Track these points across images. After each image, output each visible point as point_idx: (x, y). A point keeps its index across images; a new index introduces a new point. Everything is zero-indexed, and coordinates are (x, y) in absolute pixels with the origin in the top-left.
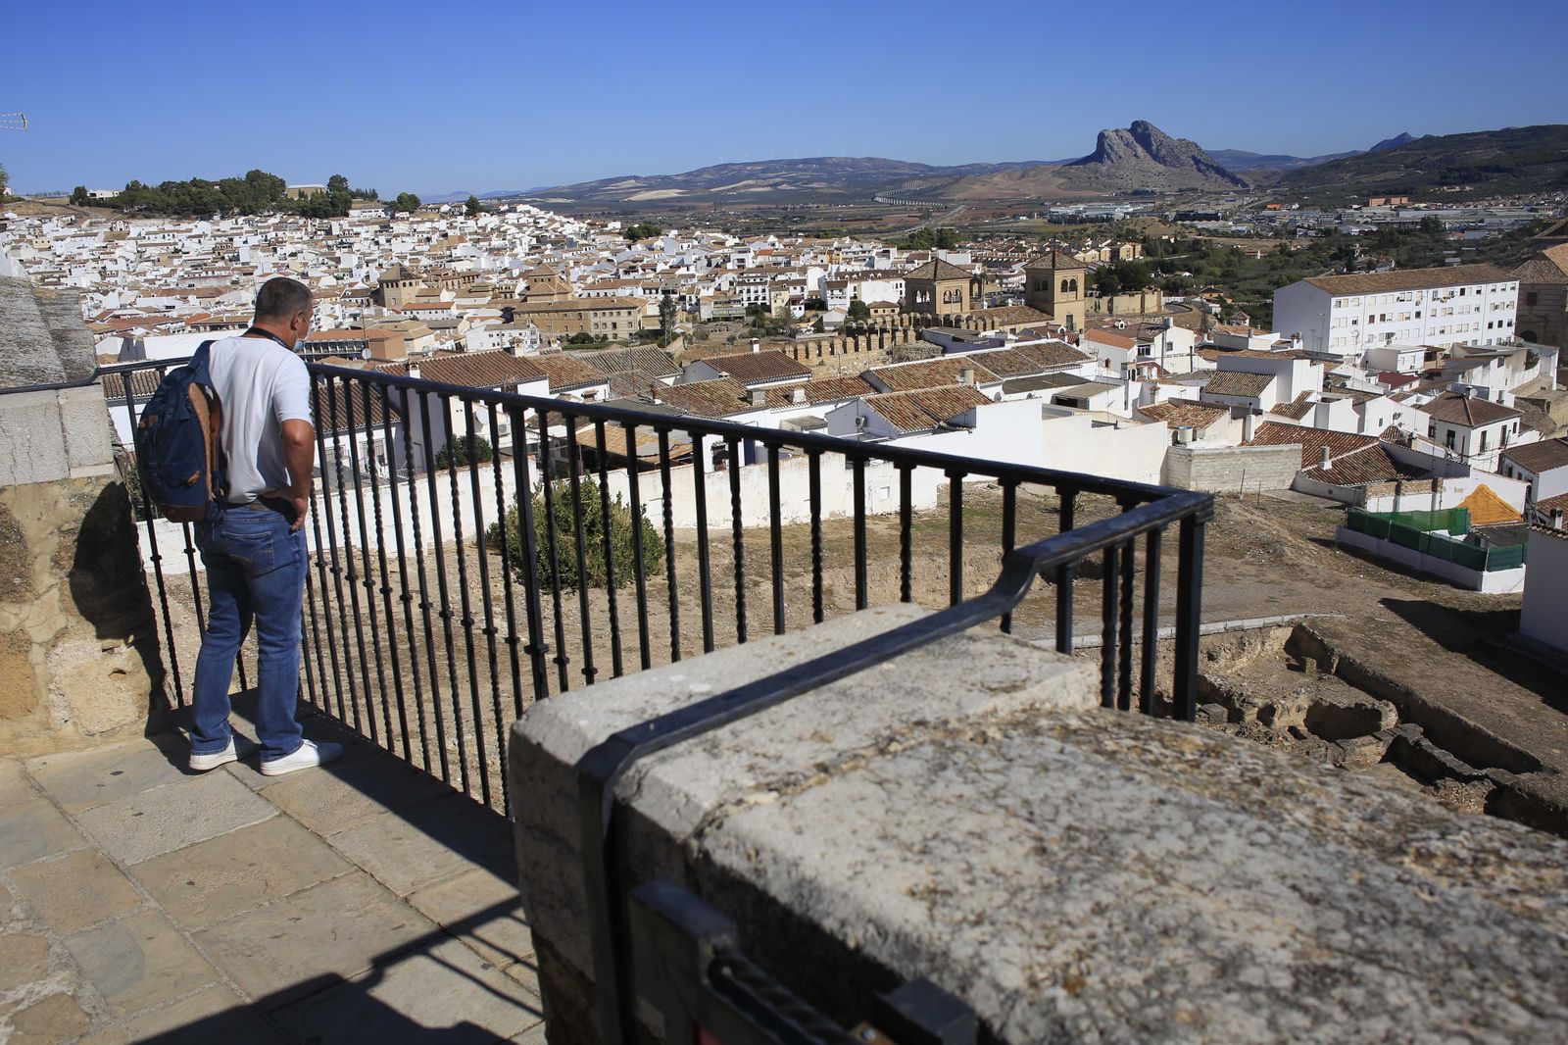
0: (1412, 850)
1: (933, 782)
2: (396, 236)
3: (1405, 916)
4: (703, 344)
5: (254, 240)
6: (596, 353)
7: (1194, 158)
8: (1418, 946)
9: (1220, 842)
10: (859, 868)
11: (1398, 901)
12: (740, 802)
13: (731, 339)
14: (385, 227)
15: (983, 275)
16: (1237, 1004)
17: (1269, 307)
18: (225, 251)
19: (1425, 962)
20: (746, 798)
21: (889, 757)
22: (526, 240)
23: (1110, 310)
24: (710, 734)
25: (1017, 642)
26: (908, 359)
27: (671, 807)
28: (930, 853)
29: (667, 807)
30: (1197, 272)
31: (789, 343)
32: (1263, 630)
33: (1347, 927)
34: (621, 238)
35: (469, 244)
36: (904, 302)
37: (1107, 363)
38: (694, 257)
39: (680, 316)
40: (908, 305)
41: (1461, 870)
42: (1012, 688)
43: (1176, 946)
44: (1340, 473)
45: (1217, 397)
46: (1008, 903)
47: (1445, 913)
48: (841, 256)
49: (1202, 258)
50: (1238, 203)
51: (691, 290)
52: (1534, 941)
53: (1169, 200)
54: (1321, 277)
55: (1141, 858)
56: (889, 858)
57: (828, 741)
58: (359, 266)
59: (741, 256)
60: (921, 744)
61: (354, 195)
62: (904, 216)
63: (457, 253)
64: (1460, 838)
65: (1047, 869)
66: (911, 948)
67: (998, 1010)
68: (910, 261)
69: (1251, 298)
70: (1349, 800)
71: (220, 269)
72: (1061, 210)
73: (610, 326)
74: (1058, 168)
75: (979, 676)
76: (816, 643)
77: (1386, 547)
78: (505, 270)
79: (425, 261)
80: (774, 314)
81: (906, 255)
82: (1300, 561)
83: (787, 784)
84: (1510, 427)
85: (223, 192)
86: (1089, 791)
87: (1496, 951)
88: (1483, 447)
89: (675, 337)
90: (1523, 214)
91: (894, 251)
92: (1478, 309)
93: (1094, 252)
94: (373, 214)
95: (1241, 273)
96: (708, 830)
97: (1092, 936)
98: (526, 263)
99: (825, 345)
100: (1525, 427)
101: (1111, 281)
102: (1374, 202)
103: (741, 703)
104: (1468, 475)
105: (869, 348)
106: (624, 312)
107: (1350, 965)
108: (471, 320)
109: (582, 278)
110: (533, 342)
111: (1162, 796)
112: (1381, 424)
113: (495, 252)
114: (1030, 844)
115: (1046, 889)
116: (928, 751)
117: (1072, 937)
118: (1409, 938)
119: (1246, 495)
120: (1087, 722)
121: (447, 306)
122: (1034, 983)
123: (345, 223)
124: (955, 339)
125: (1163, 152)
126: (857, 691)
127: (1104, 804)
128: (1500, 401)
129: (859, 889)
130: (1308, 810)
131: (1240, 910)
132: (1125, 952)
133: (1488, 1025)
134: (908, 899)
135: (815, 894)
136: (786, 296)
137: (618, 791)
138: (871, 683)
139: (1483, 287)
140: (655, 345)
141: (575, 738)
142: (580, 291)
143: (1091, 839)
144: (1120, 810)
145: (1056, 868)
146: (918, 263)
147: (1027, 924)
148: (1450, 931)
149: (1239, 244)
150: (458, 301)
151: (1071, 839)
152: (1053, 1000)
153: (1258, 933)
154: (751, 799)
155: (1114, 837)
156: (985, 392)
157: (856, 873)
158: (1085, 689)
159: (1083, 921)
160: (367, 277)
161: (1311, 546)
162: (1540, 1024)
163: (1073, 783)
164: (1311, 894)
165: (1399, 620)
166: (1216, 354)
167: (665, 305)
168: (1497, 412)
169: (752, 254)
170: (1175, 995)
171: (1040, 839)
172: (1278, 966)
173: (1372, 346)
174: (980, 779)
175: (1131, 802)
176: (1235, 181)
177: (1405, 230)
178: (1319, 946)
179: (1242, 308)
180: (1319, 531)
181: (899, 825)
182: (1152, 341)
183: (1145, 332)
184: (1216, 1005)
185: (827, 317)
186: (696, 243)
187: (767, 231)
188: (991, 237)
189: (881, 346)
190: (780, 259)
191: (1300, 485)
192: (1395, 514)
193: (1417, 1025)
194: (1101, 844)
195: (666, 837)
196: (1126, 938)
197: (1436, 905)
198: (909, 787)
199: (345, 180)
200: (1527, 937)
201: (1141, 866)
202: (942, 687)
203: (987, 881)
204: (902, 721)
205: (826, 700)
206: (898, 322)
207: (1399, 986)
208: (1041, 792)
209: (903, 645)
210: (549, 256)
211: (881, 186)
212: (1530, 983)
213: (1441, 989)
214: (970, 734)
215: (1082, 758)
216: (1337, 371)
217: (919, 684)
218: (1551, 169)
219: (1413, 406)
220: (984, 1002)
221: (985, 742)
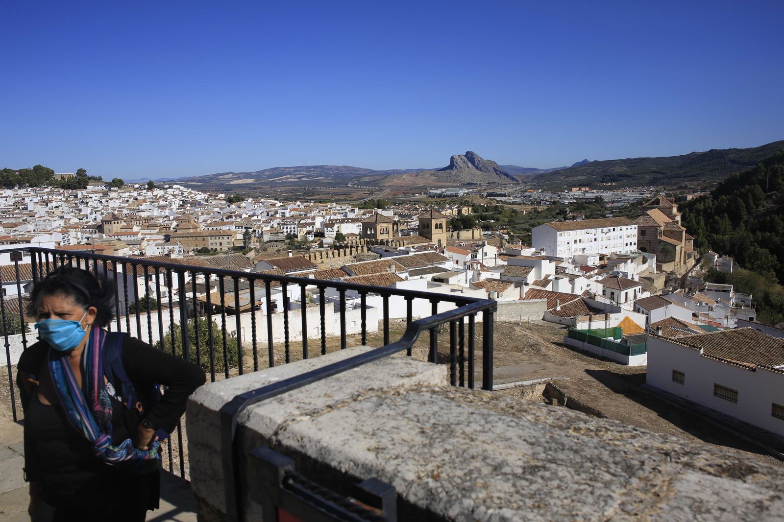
0: (572, 427)
1: (377, 410)
2: (111, 199)
3: (567, 447)
4: (265, 253)
5: (36, 200)
6: (212, 257)
7: (494, 168)
8: (571, 456)
9: (495, 426)
10: (346, 441)
11: (565, 442)
12: (294, 420)
13: (278, 251)
14: (105, 195)
15: (399, 221)
16: (500, 480)
17: (530, 236)
18: (20, 205)
19: (574, 462)
20: (296, 419)
21: (358, 402)
22: (177, 202)
23: (458, 237)
24: (279, 396)
25: (412, 359)
26: (364, 260)
27: (263, 424)
28: (376, 435)
29: (261, 424)
30: (497, 220)
31: (307, 253)
32: (532, 386)
33: (545, 452)
34: (225, 202)
35: (148, 203)
36: (361, 233)
37: (457, 262)
38: (260, 212)
39: (253, 239)
40: (364, 235)
41: (591, 433)
42: (411, 375)
43: (477, 462)
44: (565, 312)
45: (508, 278)
46: (409, 451)
47: (582, 445)
48: (332, 212)
49: (499, 214)
50: (515, 189)
51: (259, 227)
52: (615, 452)
53: (483, 188)
54: (553, 222)
55: (464, 433)
56: (359, 437)
57: (332, 397)
58: (91, 214)
59: (283, 211)
60: (372, 397)
61: (90, 179)
62: (361, 193)
63: (142, 208)
64: (592, 423)
65: (425, 439)
66: (368, 469)
67: (405, 489)
68: (364, 214)
69: (522, 232)
70: (550, 413)
71: (17, 214)
72: (434, 191)
73: (218, 244)
74: (432, 172)
75: (396, 372)
76: (325, 361)
77: (586, 346)
78: (166, 216)
79: (125, 212)
80: (299, 239)
81: (362, 211)
82: (548, 353)
83: (314, 413)
84: (637, 290)
85: (20, 175)
86: (443, 411)
87: (600, 456)
88: (626, 299)
89: (251, 249)
90: (638, 195)
91: (356, 210)
92: (621, 237)
93: (450, 211)
94: (100, 188)
95: (517, 221)
96: (280, 432)
97: (443, 460)
98: (177, 213)
99: (324, 253)
100: (644, 290)
101: (458, 224)
102: (574, 189)
103: (293, 383)
104: (620, 312)
105: (345, 255)
106: (226, 238)
107: (545, 465)
108: (148, 240)
109: (205, 221)
110: (180, 252)
111: (473, 411)
112: (581, 289)
113: (162, 207)
114: (418, 430)
115: (424, 445)
116: (375, 399)
117: (435, 461)
118: (568, 454)
119: (522, 323)
120: (442, 389)
121: (136, 234)
122: (419, 478)
123: (85, 192)
124: (386, 251)
125: (480, 166)
126: (344, 379)
127: (448, 415)
128: (633, 278)
129: (347, 449)
130: (532, 416)
131: (503, 448)
132: (457, 465)
133: (596, 480)
134: (367, 452)
135: (327, 453)
136: (305, 230)
137: (239, 420)
138: (350, 375)
139: (623, 227)
140: (241, 253)
141: (218, 400)
142: (204, 227)
143: (443, 427)
144: (455, 417)
145: (429, 438)
146: (368, 215)
147: (417, 457)
148: (584, 451)
149: (515, 207)
150: (142, 231)
151: (434, 428)
152: (427, 483)
153: (510, 456)
154: (299, 418)
155: (453, 426)
156: (401, 276)
157: (345, 444)
158: (442, 377)
159: (440, 456)
160: (95, 219)
161: (553, 346)
162: (614, 478)
163: (436, 408)
164: (531, 442)
165: (593, 379)
166: (506, 257)
167: (246, 234)
168: (631, 283)
169: (289, 210)
170: (476, 478)
171: (422, 428)
172: (517, 466)
173: (576, 254)
174: (397, 408)
175: (460, 414)
176: (513, 179)
177: (588, 202)
178: (534, 459)
179: (518, 237)
180: (556, 339)
181: (363, 426)
182: (478, 252)
183: (474, 248)
184: (492, 480)
185: (325, 241)
186: (261, 204)
187: (296, 199)
188: (402, 204)
189: (351, 254)
190: (302, 213)
191: (547, 317)
192: (589, 330)
193: (569, 482)
194: (447, 429)
195: (261, 437)
196: (457, 460)
197: (579, 443)
198: (366, 412)
199: (85, 171)
200: (612, 451)
201: (464, 436)
202: (380, 376)
203: (400, 444)
204: (363, 389)
205: (330, 382)
206: (359, 243)
207: (563, 470)
208: (422, 412)
209: (363, 360)
210: (189, 210)
211: (350, 179)
212: (612, 466)
213: (579, 470)
214: (393, 392)
215: (440, 399)
216: (561, 265)
217: (371, 375)
218: (648, 176)
219: (595, 281)
220: (400, 487)
221: (399, 395)
